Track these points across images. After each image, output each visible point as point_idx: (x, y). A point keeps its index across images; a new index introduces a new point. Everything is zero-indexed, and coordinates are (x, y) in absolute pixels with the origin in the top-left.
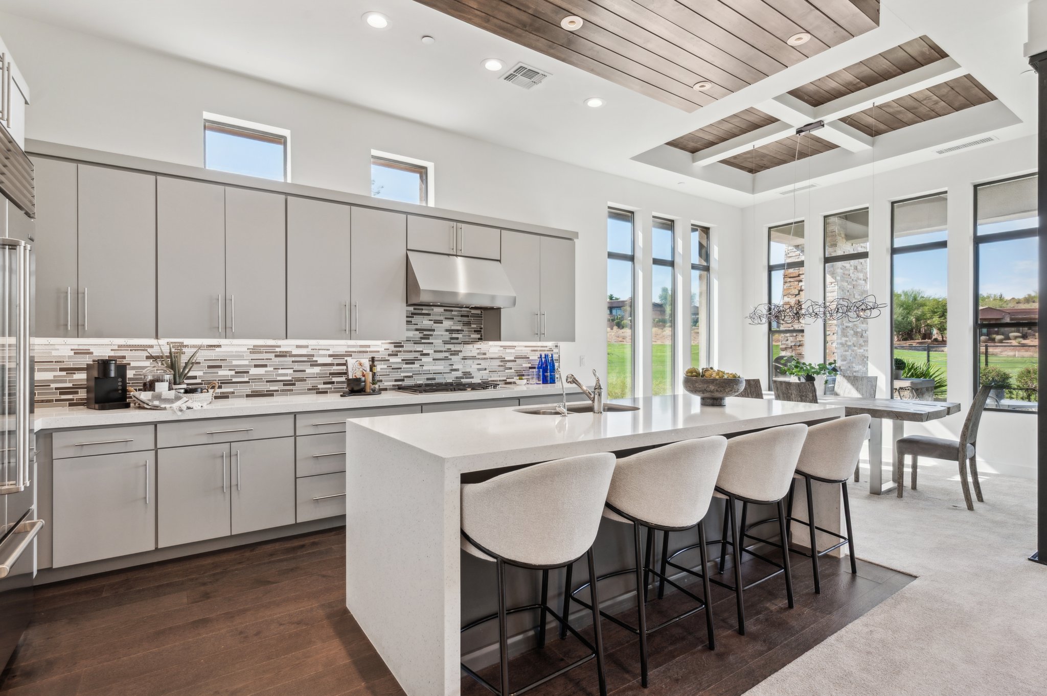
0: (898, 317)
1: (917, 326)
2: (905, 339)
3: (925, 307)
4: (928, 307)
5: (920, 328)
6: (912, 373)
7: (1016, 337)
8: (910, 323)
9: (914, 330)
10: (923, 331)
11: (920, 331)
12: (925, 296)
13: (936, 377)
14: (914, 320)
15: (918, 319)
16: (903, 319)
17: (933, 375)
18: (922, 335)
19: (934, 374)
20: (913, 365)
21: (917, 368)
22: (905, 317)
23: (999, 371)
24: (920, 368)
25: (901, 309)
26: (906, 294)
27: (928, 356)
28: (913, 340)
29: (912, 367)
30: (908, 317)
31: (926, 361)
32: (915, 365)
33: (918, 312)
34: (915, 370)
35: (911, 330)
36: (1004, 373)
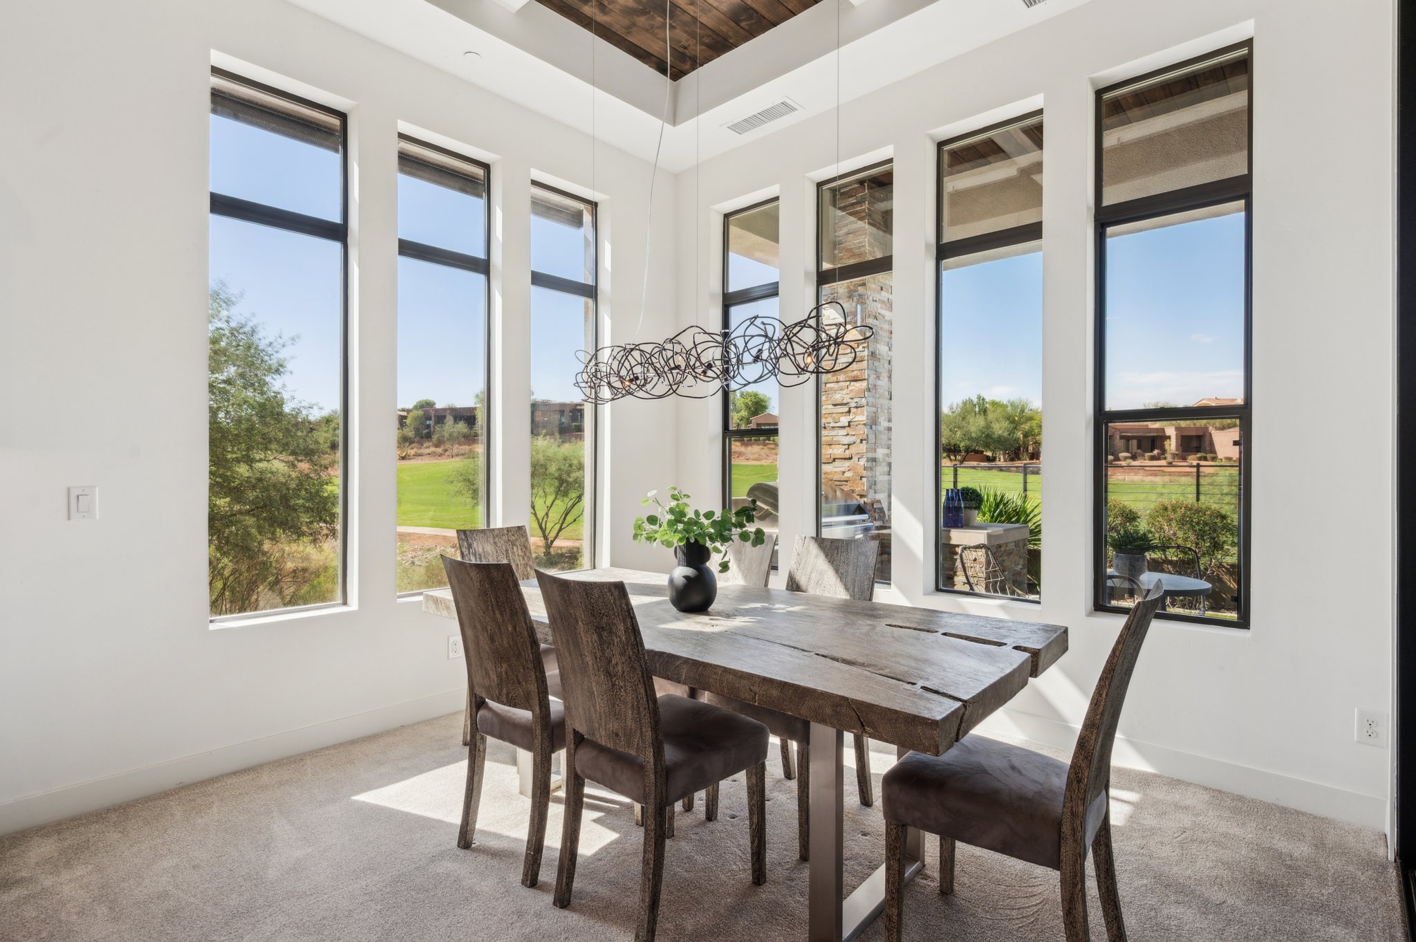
0: (1004, 432)
1: (1024, 442)
2: (1012, 460)
3: (1033, 421)
4: (1036, 422)
5: (1028, 446)
6: (1001, 511)
7: (1126, 458)
8: (1017, 440)
9: (1022, 449)
10: (1031, 449)
11: (1027, 450)
12: (1033, 408)
13: (1035, 516)
14: (1021, 436)
15: (1026, 435)
16: (1009, 434)
17: (1030, 513)
18: (1029, 455)
19: (1033, 510)
20: (1002, 497)
21: (1008, 502)
22: (1012, 432)
23: (1125, 507)
24: (1013, 502)
25: (1007, 422)
26: (1012, 404)
27: (1025, 482)
28: (1020, 460)
29: (1001, 500)
30: (1014, 433)
31: (1022, 490)
32: (1006, 496)
33: (1026, 427)
34: (1004, 505)
35: (1019, 449)
36: (1130, 511)
